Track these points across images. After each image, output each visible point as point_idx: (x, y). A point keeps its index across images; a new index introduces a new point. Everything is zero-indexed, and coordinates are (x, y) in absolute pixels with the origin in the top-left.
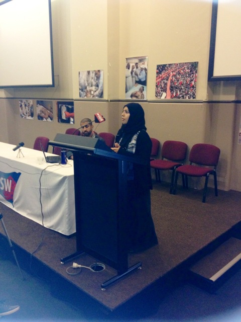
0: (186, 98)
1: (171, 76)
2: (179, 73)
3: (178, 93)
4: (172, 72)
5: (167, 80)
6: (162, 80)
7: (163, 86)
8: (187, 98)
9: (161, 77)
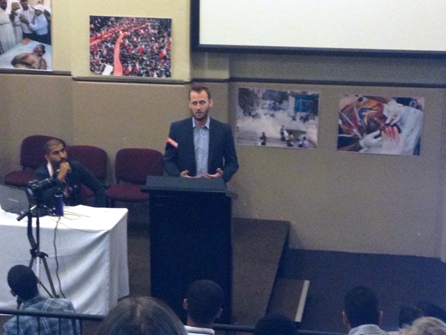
0: (153, 75)
1: (121, 37)
2: (137, 34)
3: (138, 66)
4: (123, 31)
5: (113, 43)
6: (103, 42)
7: (105, 52)
8: (155, 76)
9: (101, 37)
